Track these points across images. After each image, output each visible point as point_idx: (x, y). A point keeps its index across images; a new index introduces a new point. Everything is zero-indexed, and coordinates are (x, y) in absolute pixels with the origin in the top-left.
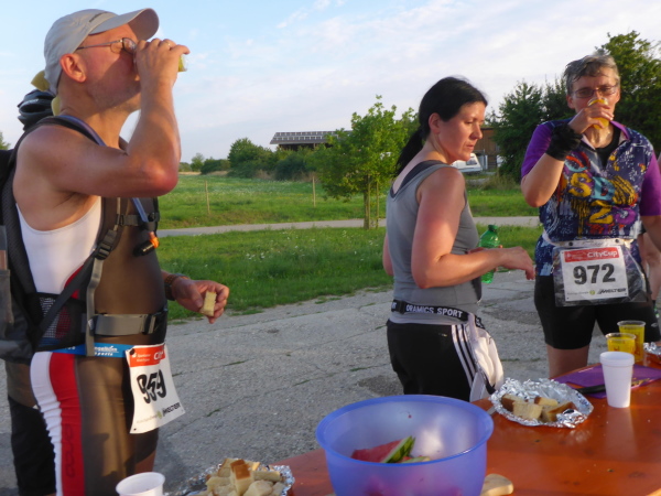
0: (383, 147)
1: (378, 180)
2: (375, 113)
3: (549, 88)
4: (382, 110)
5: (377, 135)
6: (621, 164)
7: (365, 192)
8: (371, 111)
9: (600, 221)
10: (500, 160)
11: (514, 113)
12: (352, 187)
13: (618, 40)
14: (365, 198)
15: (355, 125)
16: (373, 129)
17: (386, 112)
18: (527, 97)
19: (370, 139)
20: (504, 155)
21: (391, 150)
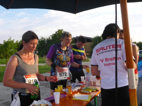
0: (11, 48)
1: (10, 56)
2: (9, 40)
3: (47, 38)
4: (11, 40)
5: (10, 46)
6: (68, 54)
7: (6, 58)
8: (8, 40)
9: (64, 64)
10: (37, 52)
11: (40, 43)
12: (3, 57)
13: (59, 30)
14: (6, 59)
15: (4, 43)
16: (9, 44)
17: (12, 41)
18: (43, 40)
19: (8, 46)
20: (38, 51)
21: (13, 49)
